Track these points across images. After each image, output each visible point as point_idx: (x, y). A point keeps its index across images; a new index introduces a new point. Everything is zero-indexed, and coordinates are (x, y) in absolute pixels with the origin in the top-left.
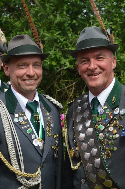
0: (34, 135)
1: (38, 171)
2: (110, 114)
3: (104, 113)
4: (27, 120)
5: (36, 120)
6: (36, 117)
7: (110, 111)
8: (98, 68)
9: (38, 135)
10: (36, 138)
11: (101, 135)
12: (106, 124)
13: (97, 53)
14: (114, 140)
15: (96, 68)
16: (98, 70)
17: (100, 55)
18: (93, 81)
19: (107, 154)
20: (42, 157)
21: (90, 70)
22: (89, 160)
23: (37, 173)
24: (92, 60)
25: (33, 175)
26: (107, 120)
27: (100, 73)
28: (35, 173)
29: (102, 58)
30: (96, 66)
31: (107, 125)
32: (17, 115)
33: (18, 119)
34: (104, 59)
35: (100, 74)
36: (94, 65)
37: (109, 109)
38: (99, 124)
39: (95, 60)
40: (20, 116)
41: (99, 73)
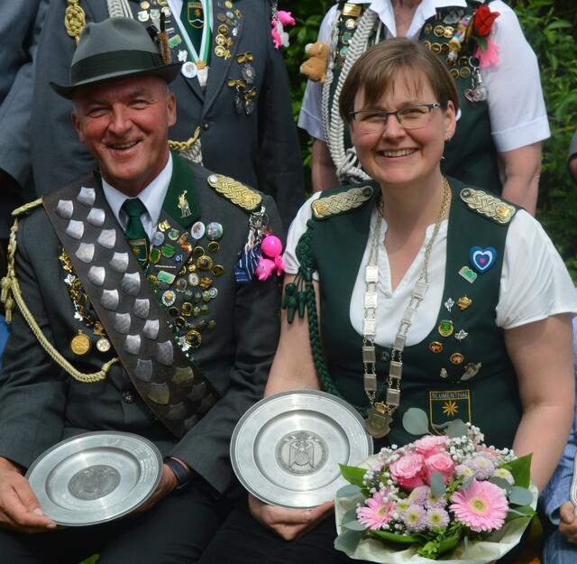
0: (185, 52)
1: (193, 137)
2: (181, 241)
3: (167, 240)
4: (172, 17)
5: (193, 17)
6: (194, 9)
7: (180, 235)
8: (135, 127)
9: (198, 53)
10: (189, 58)
11: (170, 294)
12: (179, 268)
13: (130, 90)
14: (205, 303)
15: (130, 130)
16: (136, 133)
17: (138, 94)
18: (121, 163)
19: (191, 338)
20: (202, 103)
21: (112, 133)
22: (140, 352)
23: (191, 140)
24: (118, 107)
25: (180, 144)
26: (178, 258)
27: (139, 140)
28: (186, 140)
29: (142, 101)
30: (129, 124)
31: (182, 269)
32: (145, 5)
33: (149, 12)
34: (148, 103)
35: (140, 144)
36: (125, 121)
37: (175, 228)
38: (158, 271)
39: (125, 107)
40: (152, 7)
41: (137, 142)
